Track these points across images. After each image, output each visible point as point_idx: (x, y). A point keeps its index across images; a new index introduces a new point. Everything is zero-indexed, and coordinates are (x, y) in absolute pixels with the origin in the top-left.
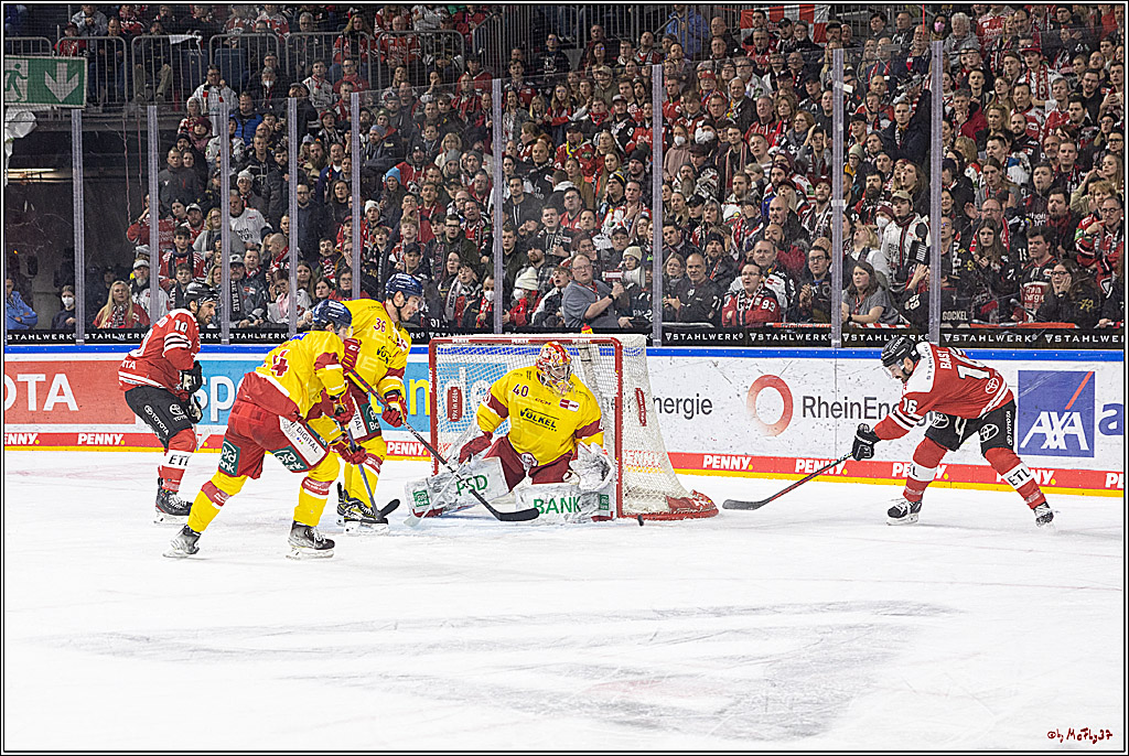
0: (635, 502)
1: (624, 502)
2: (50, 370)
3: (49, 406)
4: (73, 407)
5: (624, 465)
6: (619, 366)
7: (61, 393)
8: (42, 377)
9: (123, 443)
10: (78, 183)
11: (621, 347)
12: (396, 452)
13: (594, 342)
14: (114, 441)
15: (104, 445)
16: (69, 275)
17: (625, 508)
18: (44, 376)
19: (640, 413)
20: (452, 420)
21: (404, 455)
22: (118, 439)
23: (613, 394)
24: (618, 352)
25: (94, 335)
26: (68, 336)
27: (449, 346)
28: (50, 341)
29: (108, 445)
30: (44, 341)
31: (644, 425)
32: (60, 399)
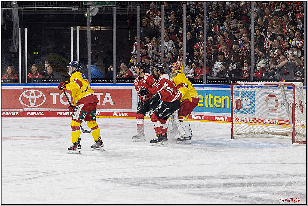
0: (299, 138)
1: (295, 137)
2: (105, 91)
3: (104, 103)
4: (112, 104)
5: (295, 125)
6: (294, 93)
7: (108, 99)
8: (102, 94)
9: (128, 115)
10: (114, 31)
11: (295, 86)
12: (218, 120)
13: (286, 85)
14: (125, 115)
15: (122, 116)
16: (111, 61)
17: (296, 140)
18: (103, 93)
19: (301, 108)
20: (238, 110)
21: (220, 121)
22: (126, 114)
23: (292, 102)
24: (294, 88)
25: (119, 80)
26: (110, 81)
27: (238, 85)
28: (105, 82)
29: (123, 116)
30: (103, 82)
31: (302, 112)
32: (107, 101)
